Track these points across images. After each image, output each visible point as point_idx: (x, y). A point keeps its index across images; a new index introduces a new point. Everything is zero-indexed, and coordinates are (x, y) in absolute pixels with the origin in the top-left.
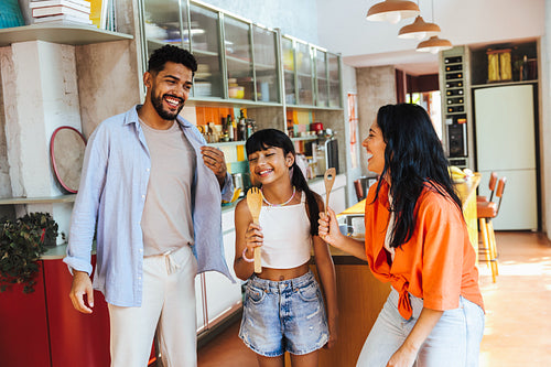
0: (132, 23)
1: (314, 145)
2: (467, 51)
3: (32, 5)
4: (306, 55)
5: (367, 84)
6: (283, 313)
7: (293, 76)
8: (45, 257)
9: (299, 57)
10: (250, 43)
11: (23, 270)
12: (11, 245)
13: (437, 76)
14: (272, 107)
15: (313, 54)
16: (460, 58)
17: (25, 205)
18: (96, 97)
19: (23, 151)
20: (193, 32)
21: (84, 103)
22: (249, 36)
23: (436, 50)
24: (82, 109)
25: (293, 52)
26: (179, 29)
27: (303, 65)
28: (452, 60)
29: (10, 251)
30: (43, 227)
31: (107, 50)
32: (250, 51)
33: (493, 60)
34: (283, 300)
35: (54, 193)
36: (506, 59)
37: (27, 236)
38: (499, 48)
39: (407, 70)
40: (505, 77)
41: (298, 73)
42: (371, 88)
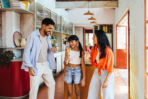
0: (34, 10)
1: (66, 42)
2: (99, 25)
3: (13, 3)
4: (67, 22)
5: (77, 30)
6: (72, 74)
7: (64, 26)
8: (12, 61)
9: (65, 22)
10: (56, 18)
11: (6, 64)
12: (4, 57)
13: (93, 30)
14: (60, 33)
15: (68, 22)
16: (97, 27)
17: (6, 49)
18: (24, 26)
19: (7, 36)
20: (46, 14)
21: (21, 27)
22: (56, 17)
23: (94, 24)
24: (21, 28)
25: (64, 21)
26: (43, 13)
27: (66, 24)
28: (96, 27)
29: (4, 59)
30: (11, 54)
31: (28, 16)
32: (56, 20)
33: (104, 28)
34: (73, 71)
35: (14, 46)
36: (107, 28)
37: (8, 56)
38: (105, 25)
39: (85, 28)
40: (106, 32)
41: (65, 26)
42: (78, 31)
